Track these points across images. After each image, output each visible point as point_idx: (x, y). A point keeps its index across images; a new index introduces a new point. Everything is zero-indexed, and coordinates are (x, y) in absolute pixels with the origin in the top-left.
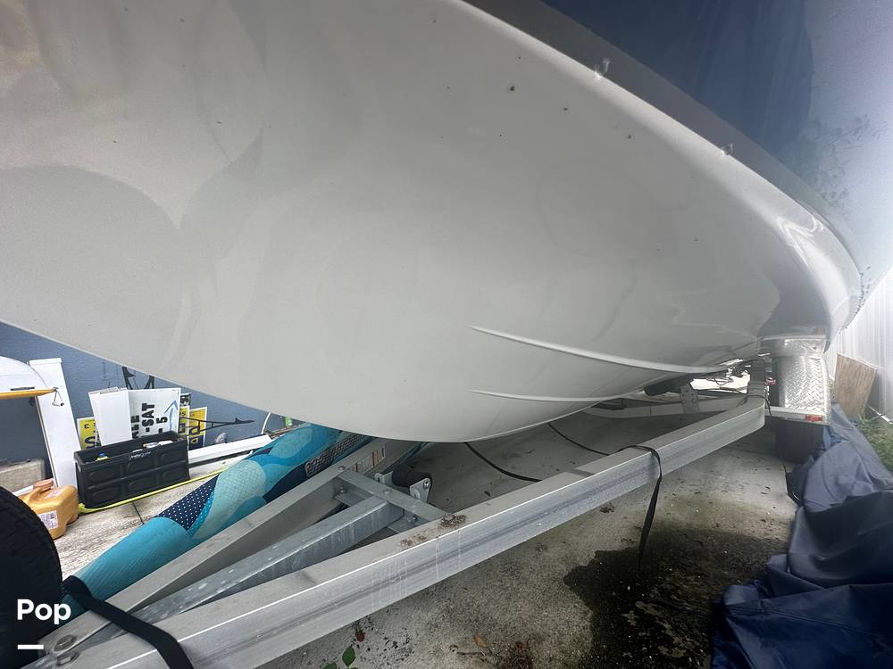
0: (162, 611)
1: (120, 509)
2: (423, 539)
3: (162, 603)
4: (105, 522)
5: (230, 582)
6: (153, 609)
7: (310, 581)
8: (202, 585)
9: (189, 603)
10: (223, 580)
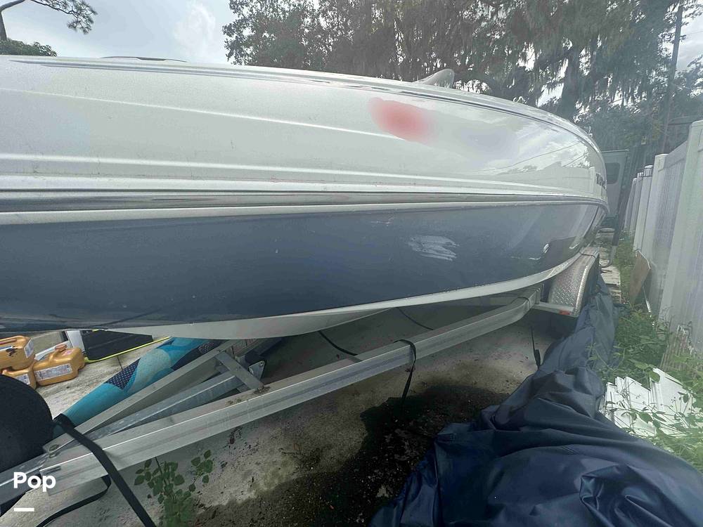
0: (100, 434)
1: (109, 361)
2: (239, 401)
3: (100, 430)
4: (101, 369)
5: (135, 421)
6: (96, 433)
7: (172, 422)
8: (122, 422)
9: (113, 431)
10: (131, 420)
